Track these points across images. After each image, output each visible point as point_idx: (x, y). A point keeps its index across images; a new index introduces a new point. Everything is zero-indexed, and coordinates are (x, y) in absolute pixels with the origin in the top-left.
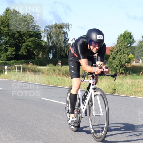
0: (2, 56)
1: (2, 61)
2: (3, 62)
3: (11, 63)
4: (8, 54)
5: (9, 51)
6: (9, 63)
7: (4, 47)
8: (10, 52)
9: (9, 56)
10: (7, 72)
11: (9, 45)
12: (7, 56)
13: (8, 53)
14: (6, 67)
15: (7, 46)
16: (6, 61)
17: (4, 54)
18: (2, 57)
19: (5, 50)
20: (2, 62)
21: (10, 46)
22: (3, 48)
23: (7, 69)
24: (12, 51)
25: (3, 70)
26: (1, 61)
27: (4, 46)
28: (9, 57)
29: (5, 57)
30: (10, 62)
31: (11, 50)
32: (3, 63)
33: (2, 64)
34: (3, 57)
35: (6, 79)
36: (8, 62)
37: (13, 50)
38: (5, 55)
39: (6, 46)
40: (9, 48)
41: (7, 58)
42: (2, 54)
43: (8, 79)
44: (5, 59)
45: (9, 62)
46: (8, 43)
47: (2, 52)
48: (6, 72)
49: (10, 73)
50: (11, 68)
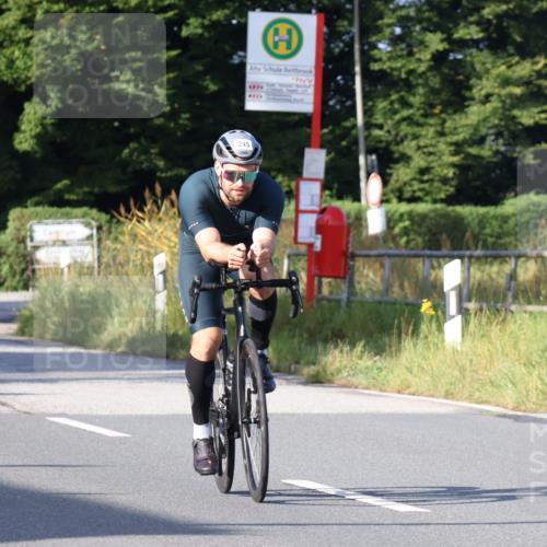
0: (409, 147)
1: (413, 199)
2: (424, 217)
3: (505, 219)
4: (476, 128)
5: (487, 98)
6: (483, 221)
7: (427, 56)
8: (494, 104)
9: (486, 152)
10: (466, 323)
11: (483, 24)
12: (458, 147)
13: (475, 113)
14: (452, 273)
15: (463, 44)
16: (450, 200)
17: (431, 131)
18: (405, 158)
19: (435, 82)
20: (404, 207)
21: (497, 40)
22: (422, 68)
23: (459, 289)
24: (517, 91)
25: (426, 306)
26: (400, 199)
27: (435, 42)
28: (478, 158)
29: (446, 162)
30: (491, 210)
31: (506, 82)
32: (418, 220)
33: (406, 232)
34: (419, 161)
35: (448, 395)
36: (467, 211)
37: (527, 83)
38: (442, 134)
39: (449, 40)
40: (481, 58)
41: (462, 169)
42: (405, 128)
43: (470, 398)
44: (445, 181)
45: (481, 210)
46: (478, 9)
47: (405, 104)
48: (453, 327)
49: (495, 330)
50: (502, 281)
